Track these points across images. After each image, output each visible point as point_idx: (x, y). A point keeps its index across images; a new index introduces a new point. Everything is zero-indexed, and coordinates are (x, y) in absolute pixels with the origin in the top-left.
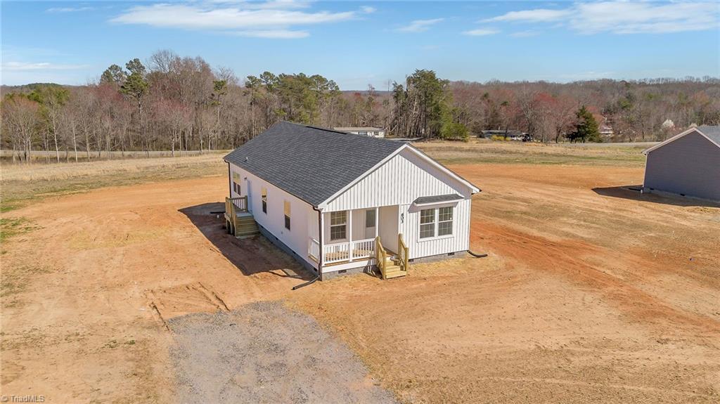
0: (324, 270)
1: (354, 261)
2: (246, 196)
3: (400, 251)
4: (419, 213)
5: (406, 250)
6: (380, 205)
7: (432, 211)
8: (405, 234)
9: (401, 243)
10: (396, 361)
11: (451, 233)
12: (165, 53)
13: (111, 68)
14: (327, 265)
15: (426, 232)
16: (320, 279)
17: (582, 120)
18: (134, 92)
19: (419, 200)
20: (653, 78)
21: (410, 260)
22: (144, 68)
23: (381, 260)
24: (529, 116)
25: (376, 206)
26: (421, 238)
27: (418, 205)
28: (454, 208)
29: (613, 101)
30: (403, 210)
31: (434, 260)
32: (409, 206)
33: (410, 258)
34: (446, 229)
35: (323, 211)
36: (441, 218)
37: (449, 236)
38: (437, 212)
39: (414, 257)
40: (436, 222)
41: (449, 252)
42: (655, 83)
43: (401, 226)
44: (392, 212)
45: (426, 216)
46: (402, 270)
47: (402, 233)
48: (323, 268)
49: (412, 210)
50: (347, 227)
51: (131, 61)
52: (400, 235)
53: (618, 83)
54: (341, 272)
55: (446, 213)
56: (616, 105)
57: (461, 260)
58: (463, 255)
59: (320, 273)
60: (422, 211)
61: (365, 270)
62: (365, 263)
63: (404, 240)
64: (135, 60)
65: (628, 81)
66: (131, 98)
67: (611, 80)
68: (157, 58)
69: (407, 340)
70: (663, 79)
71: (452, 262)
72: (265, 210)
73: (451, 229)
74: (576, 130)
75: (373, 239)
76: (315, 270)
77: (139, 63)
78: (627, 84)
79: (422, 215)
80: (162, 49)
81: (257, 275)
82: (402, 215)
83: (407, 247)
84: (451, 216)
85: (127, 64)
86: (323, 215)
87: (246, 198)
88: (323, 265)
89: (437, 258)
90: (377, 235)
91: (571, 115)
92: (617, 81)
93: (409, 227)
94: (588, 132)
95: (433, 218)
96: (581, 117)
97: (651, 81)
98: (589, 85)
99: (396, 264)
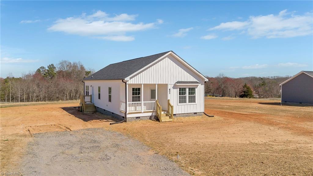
0: (128, 116)
1: (144, 112)
2: (91, 95)
3: (169, 109)
4: (178, 89)
5: (172, 107)
6: (158, 83)
7: (185, 89)
8: (171, 100)
9: (169, 104)
10: (168, 146)
11: (195, 102)
12: (65, 62)
13: (41, 68)
14: (129, 114)
15: (182, 100)
16: (126, 121)
17: (246, 89)
18: (50, 76)
19: (178, 82)
20: (272, 76)
21: (174, 115)
22: (55, 68)
23: (159, 113)
24: (222, 87)
25: (156, 83)
26: (179, 103)
27: (178, 84)
28: (196, 89)
29: (257, 84)
30: (170, 87)
31: (187, 116)
32: (173, 85)
33: (174, 114)
34: (192, 100)
35: (127, 83)
36: (189, 94)
37: (194, 103)
38: (187, 90)
39: (176, 113)
40: (187, 95)
41: (194, 112)
42: (273, 78)
43: (169, 95)
44: (164, 87)
45: (182, 91)
46: (170, 118)
47: (169, 99)
48: (127, 115)
49: (175, 87)
50: (141, 97)
51: (50, 65)
52: (169, 100)
53: (258, 78)
54: (137, 118)
55: (192, 91)
56: (258, 86)
57: (201, 117)
58: (202, 114)
59: (126, 118)
60: (180, 88)
61: (150, 118)
62: (150, 114)
63: (171, 103)
64: (52, 64)
65: (262, 78)
66: (48, 79)
67: (255, 77)
68: (62, 64)
69: (174, 139)
70: (276, 76)
71: (196, 118)
72: (99, 98)
73: (195, 100)
74: (243, 93)
75: (155, 102)
76: (123, 117)
77: (53, 66)
78: (261, 79)
79: (180, 91)
80: (64, 60)
81: (91, 121)
82: (170, 89)
83: (173, 105)
84: (194, 93)
85: (48, 66)
86: (127, 85)
87: (91, 96)
88: (127, 113)
89: (188, 115)
90: (157, 99)
91: (241, 86)
92: (257, 77)
93: (173, 96)
94: (249, 94)
95: (185, 93)
96: (245, 88)
97: (271, 77)
98: (246, 79)
99: (167, 115)
